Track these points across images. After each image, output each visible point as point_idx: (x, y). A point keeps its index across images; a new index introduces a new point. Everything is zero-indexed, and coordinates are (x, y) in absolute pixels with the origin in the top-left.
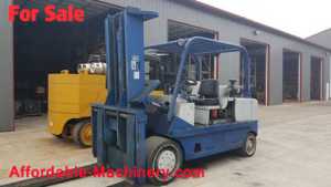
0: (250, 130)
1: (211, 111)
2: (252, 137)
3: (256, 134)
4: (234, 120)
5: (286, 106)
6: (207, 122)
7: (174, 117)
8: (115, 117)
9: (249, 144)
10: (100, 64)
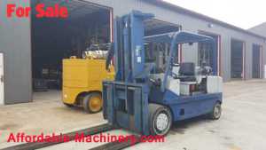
0: (217, 100)
1: (191, 85)
2: (218, 105)
3: (220, 103)
4: (206, 92)
5: (233, 83)
6: (188, 94)
7: (166, 90)
8: (123, 90)
9: (216, 110)
10: (101, 51)
